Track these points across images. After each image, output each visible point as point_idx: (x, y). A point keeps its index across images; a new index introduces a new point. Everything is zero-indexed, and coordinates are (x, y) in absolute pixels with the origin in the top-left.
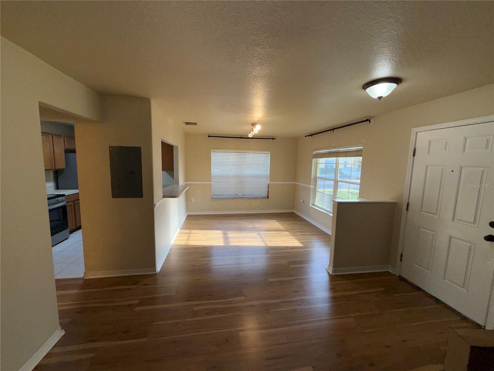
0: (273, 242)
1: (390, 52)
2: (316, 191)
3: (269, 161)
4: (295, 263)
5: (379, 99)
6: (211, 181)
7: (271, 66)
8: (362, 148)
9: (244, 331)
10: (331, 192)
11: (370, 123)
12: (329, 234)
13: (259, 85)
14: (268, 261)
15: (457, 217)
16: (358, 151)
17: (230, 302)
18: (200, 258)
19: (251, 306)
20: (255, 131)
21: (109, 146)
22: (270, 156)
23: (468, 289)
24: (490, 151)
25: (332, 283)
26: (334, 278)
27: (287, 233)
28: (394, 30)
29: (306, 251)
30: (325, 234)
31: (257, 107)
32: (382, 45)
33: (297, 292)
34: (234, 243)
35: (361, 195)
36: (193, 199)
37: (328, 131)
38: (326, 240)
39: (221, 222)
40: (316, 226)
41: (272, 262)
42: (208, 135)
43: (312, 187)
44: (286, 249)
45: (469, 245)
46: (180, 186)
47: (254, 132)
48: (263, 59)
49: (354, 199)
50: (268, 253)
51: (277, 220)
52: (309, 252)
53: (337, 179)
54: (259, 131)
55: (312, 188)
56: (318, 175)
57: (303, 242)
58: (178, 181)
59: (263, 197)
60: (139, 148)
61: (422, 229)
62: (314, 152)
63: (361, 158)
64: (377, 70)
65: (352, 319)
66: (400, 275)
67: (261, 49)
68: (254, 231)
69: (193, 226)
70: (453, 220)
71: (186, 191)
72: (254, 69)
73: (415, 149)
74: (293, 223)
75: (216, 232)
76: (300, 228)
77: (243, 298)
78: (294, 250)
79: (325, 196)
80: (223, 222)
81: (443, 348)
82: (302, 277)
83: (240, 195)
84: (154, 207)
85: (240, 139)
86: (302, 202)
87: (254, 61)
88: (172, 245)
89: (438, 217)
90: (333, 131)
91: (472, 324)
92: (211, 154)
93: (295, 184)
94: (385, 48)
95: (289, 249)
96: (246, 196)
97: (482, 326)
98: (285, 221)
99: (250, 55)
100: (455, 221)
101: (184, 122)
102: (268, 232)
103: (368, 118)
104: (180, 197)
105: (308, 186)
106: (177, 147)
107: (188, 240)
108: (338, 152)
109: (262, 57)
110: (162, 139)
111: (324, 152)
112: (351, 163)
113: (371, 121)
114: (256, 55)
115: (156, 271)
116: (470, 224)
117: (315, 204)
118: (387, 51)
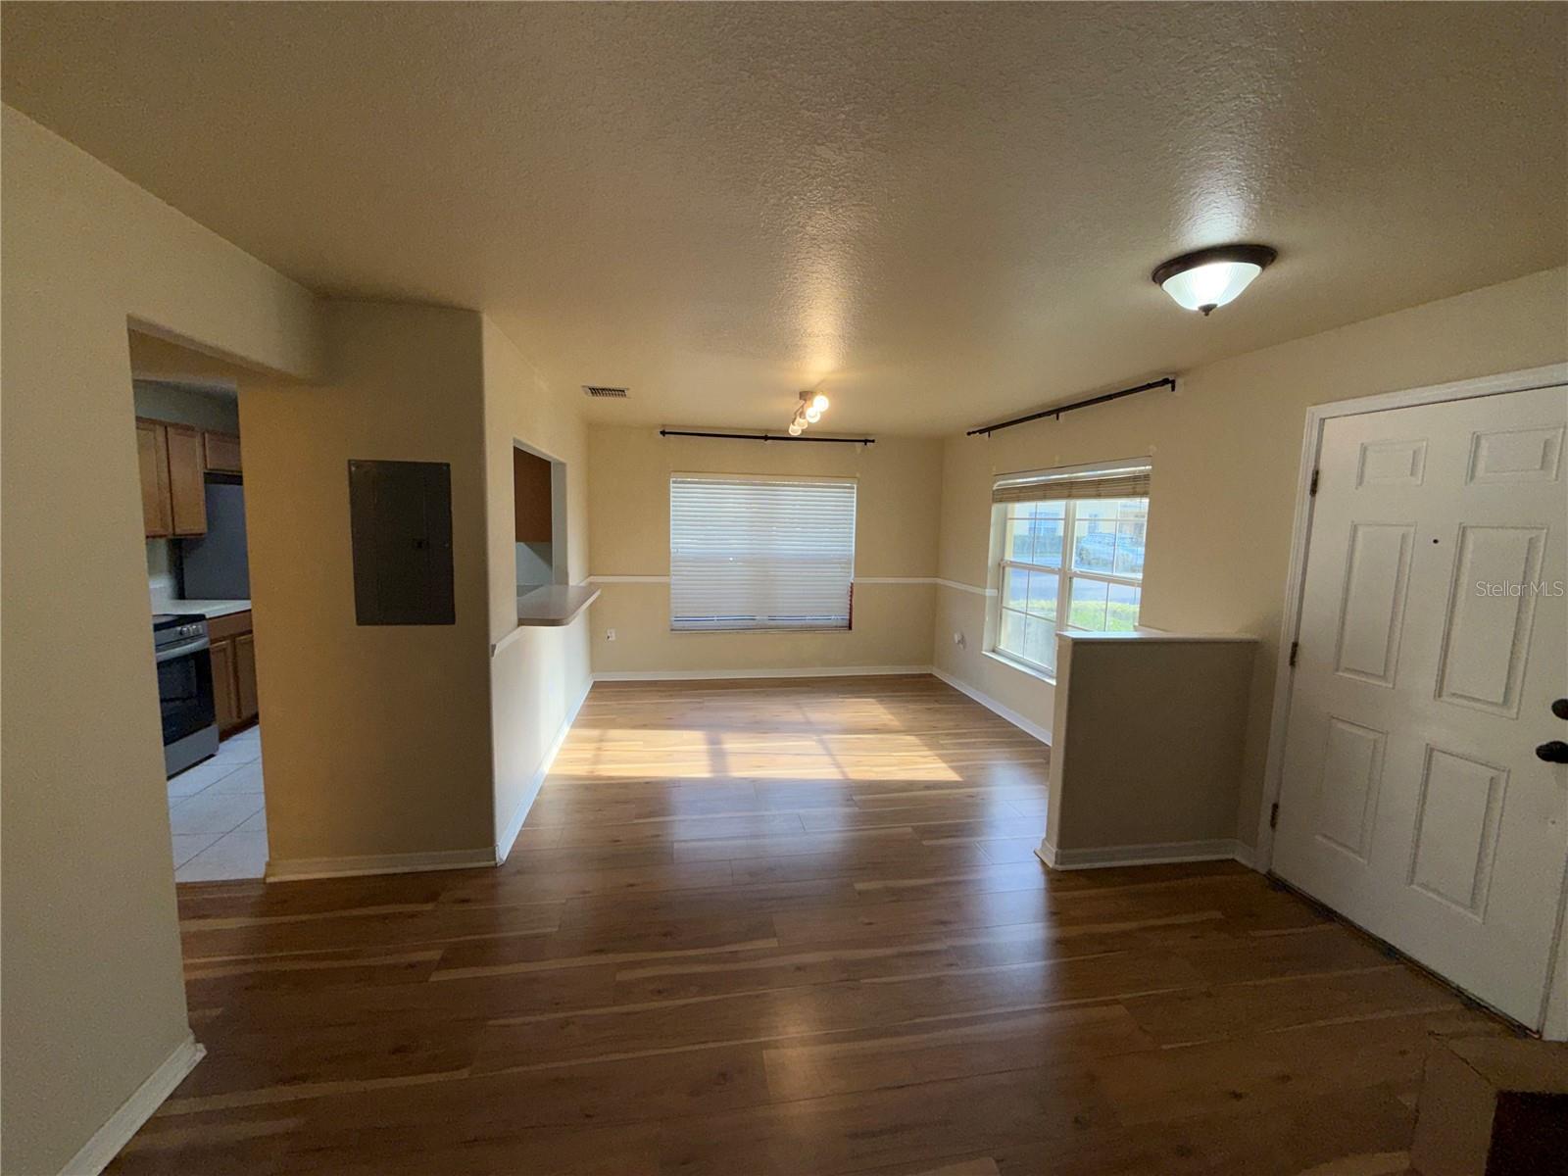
0: (869, 768)
1: (1242, 163)
2: (1004, 605)
3: (854, 513)
4: (937, 832)
5: (1204, 314)
6: (669, 575)
7: (865, 206)
8: (1148, 471)
9: (776, 1047)
10: (1051, 609)
11: (1173, 389)
12: (1046, 743)
13: (825, 269)
14: (850, 828)
15: (1452, 685)
16: (1136, 478)
17: (734, 957)
18: (636, 818)
19: (800, 968)
20: (812, 417)
21: (349, 461)
22: (855, 495)
23: (1485, 915)
24: (1554, 477)
25: (1055, 894)
26: (1060, 881)
27: (911, 739)
28: (1254, 92)
29: (972, 796)
30: (1029, 742)
31: (816, 339)
32: (1218, 141)
33: (943, 923)
35: (1146, 620)
36: (612, 630)
37: (1039, 416)
38: (1033, 761)
39: (701, 705)
40: (1004, 716)
41: (864, 829)
42: (659, 430)
43: (990, 592)
44: (910, 791)
45: (1489, 773)
46: (570, 591)
47: (808, 418)
48: (840, 183)
49: (1124, 631)
50: (851, 802)
52: (982, 799)
53: (1070, 569)
54: (822, 415)
55: (990, 597)
56: (1010, 556)
57: (963, 766)
58: (566, 575)
59: (835, 624)
60: (445, 468)
61: (1341, 725)
62: (995, 482)
63: (1146, 501)
64: (1199, 221)
65: (1119, 1010)
66: (1270, 870)
67: (835, 152)
68: (806, 731)
69: (614, 716)
70: (1439, 693)
71: (591, 605)
72: (810, 218)
73: (1316, 473)
74: (929, 709)
75: (687, 734)
76: (951, 724)
77: (773, 943)
78: (934, 792)
79: (1029, 625)
80: (706, 704)
81: (1409, 1100)
82: (961, 878)
83: (762, 618)
84: (491, 653)
85: (763, 441)
86: (959, 642)
87: (810, 191)
88: (544, 776)
89: (1391, 686)
90: (1055, 415)
91: (1501, 1023)
92: (669, 490)
93: (936, 584)
94: (1224, 149)
95: (920, 790)
96: (780, 623)
97: (1531, 1030)
98: (908, 702)
99: (799, 171)
100: (1444, 698)
101: (584, 387)
102: (849, 736)
103: (1167, 374)
104: (570, 625)
105: (978, 590)
106: (563, 465)
107: (597, 761)
108: (1072, 483)
109: (837, 179)
110: (515, 440)
111: (1027, 482)
112: (1115, 518)
113: (1176, 384)
114: (819, 171)
115: (495, 859)
116: (1490, 709)
117: (1001, 647)
118: (1232, 159)
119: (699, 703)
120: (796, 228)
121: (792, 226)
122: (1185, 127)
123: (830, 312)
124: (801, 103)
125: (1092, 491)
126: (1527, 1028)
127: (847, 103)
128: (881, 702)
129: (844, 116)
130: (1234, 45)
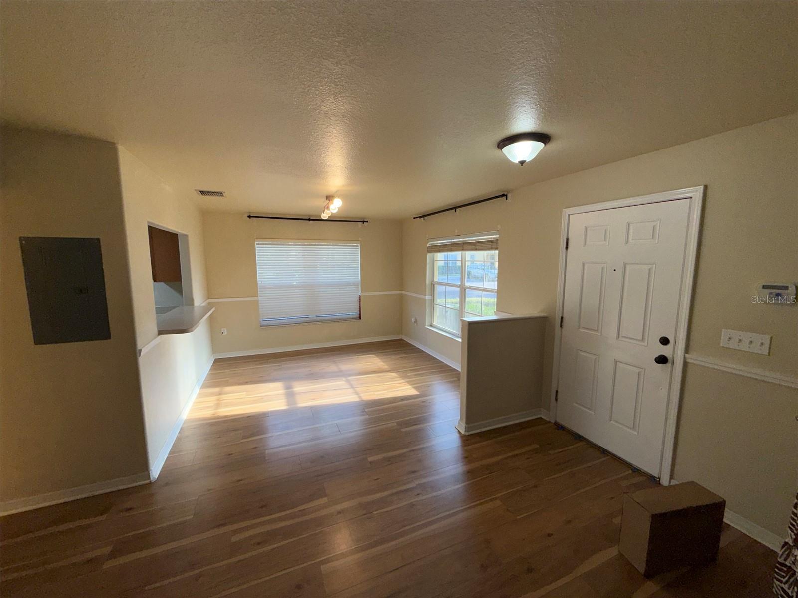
0: (372, 393)
1: (537, 93)
2: (435, 303)
3: (359, 259)
4: (408, 423)
5: (520, 165)
6: (257, 296)
7: (354, 97)
8: (497, 237)
9: (329, 562)
10: (456, 303)
11: (507, 199)
12: (458, 370)
13: (334, 131)
14: (364, 427)
15: (623, 333)
16: (492, 241)
17: (303, 513)
18: (242, 439)
19: (339, 513)
20: (333, 210)
21: (20, 238)
22: (359, 250)
23: (638, 432)
24: (657, 242)
25: (466, 448)
26: (467, 440)
27: (394, 374)
28: (543, 57)
29: (424, 402)
30: (450, 370)
31: (333, 169)
32: (527, 80)
33: (414, 472)
34: (304, 402)
35: (500, 308)
36: (225, 329)
37: (447, 210)
38: (452, 380)
39: (280, 367)
40: (437, 358)
41: (371, 427)
42: (247, 215)
43: (428, 297)
44: (394, 402)
45: (637, 370)
46: (195, 309)
47: (330, 209)
48: (338, 83)
49: (490, 315)
50: (364, 413)
51: (377, 355)
52: (430, 402)
53: (465, 285)
54: (339, 208)
55: (429, 299)
56: (436, 279)
57: (419, 387)
58: (192, 300)
59: (351, 317)
60: (96, 241)
61: (582, 354)
62: (428, 242)
63: (497, 252)
64: (518, 120)
65: (498, 503)
66: (556, 421)
67: (334, 64)
68: (338, 376)
69: (228, 379)
70: (618, 337)
71: (210, 316)
72: (323, 101)
73: (568, 239)
74: (401, 357)
75: (272, 385)
76: (412, 364)
77: (325, 500)
78: (406, 402)
79: (447, 311)
80: (283, 366)
81: (617, 521)
82: (421, 446)
83: (312, 316)
84: (138, 355)
85: (308, 221)
86: (415, 322)
87: (322, 86)
88: (183, 421)
89: (600, 334)
90: (455, 210)
91: (646, 476)
92: (255, 249)
93: (402, 294)
94: (529, 85)
95: (398, 402)
96: (323, 318)
97: (656, 478)
98: (389, 355)
99: (314, 73)
100: (620, 339)
101: (195, 190)
102: (363, 376)
103: (504, 191)
104: (194, 331)
105: (423, 296)
106: (186, 236)
107: (218, 405)
108: (464, 243)
109: (337, 81)
110: (148, 222)
111: (442, 243)
112: (483, 260)
113: (508, 196)
114: (326, 75)
115: (150, 479)
116: (638, 342)
117: (434, 324)
118: (533, 90)
119: (279, 366)
120: (314, 106)
121: (313, 105)
122: (512, 72)
123: (339, 154)
124: (311, 33)
125: (473, 247)
126: (655, 477)
127: (338, 36)
128: (377, 356)
129: (337, 44)
130: (535, 31)
